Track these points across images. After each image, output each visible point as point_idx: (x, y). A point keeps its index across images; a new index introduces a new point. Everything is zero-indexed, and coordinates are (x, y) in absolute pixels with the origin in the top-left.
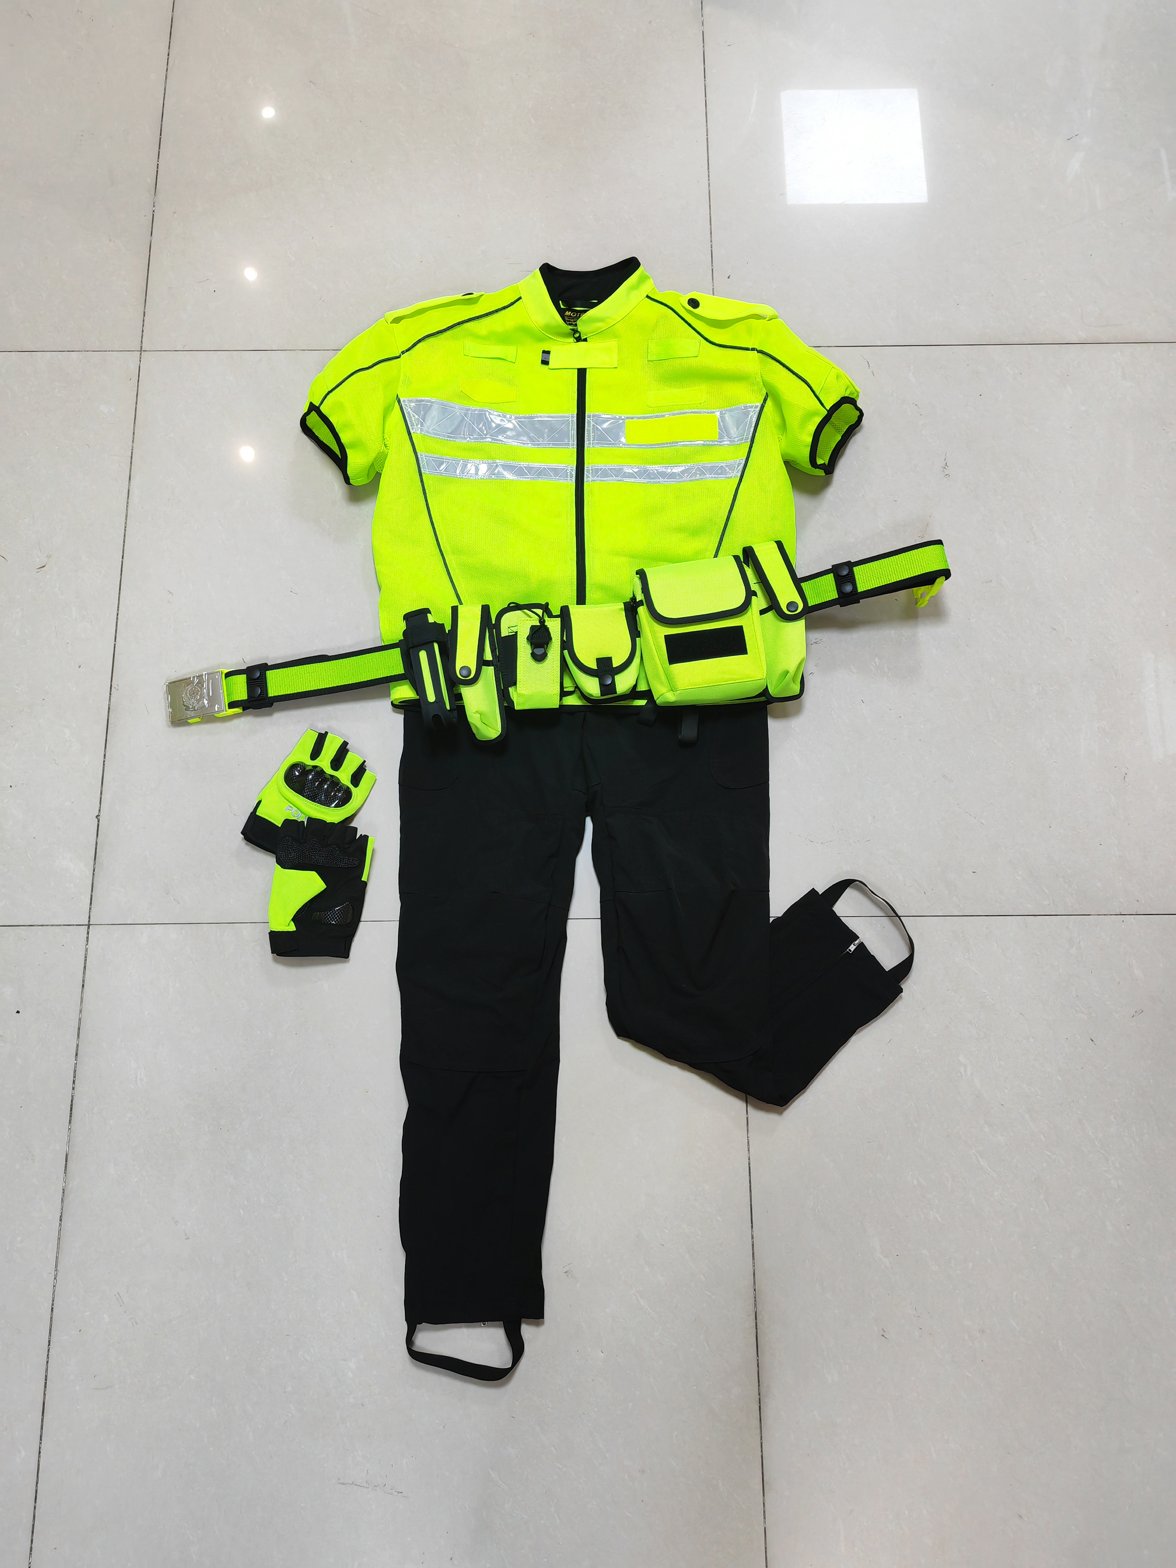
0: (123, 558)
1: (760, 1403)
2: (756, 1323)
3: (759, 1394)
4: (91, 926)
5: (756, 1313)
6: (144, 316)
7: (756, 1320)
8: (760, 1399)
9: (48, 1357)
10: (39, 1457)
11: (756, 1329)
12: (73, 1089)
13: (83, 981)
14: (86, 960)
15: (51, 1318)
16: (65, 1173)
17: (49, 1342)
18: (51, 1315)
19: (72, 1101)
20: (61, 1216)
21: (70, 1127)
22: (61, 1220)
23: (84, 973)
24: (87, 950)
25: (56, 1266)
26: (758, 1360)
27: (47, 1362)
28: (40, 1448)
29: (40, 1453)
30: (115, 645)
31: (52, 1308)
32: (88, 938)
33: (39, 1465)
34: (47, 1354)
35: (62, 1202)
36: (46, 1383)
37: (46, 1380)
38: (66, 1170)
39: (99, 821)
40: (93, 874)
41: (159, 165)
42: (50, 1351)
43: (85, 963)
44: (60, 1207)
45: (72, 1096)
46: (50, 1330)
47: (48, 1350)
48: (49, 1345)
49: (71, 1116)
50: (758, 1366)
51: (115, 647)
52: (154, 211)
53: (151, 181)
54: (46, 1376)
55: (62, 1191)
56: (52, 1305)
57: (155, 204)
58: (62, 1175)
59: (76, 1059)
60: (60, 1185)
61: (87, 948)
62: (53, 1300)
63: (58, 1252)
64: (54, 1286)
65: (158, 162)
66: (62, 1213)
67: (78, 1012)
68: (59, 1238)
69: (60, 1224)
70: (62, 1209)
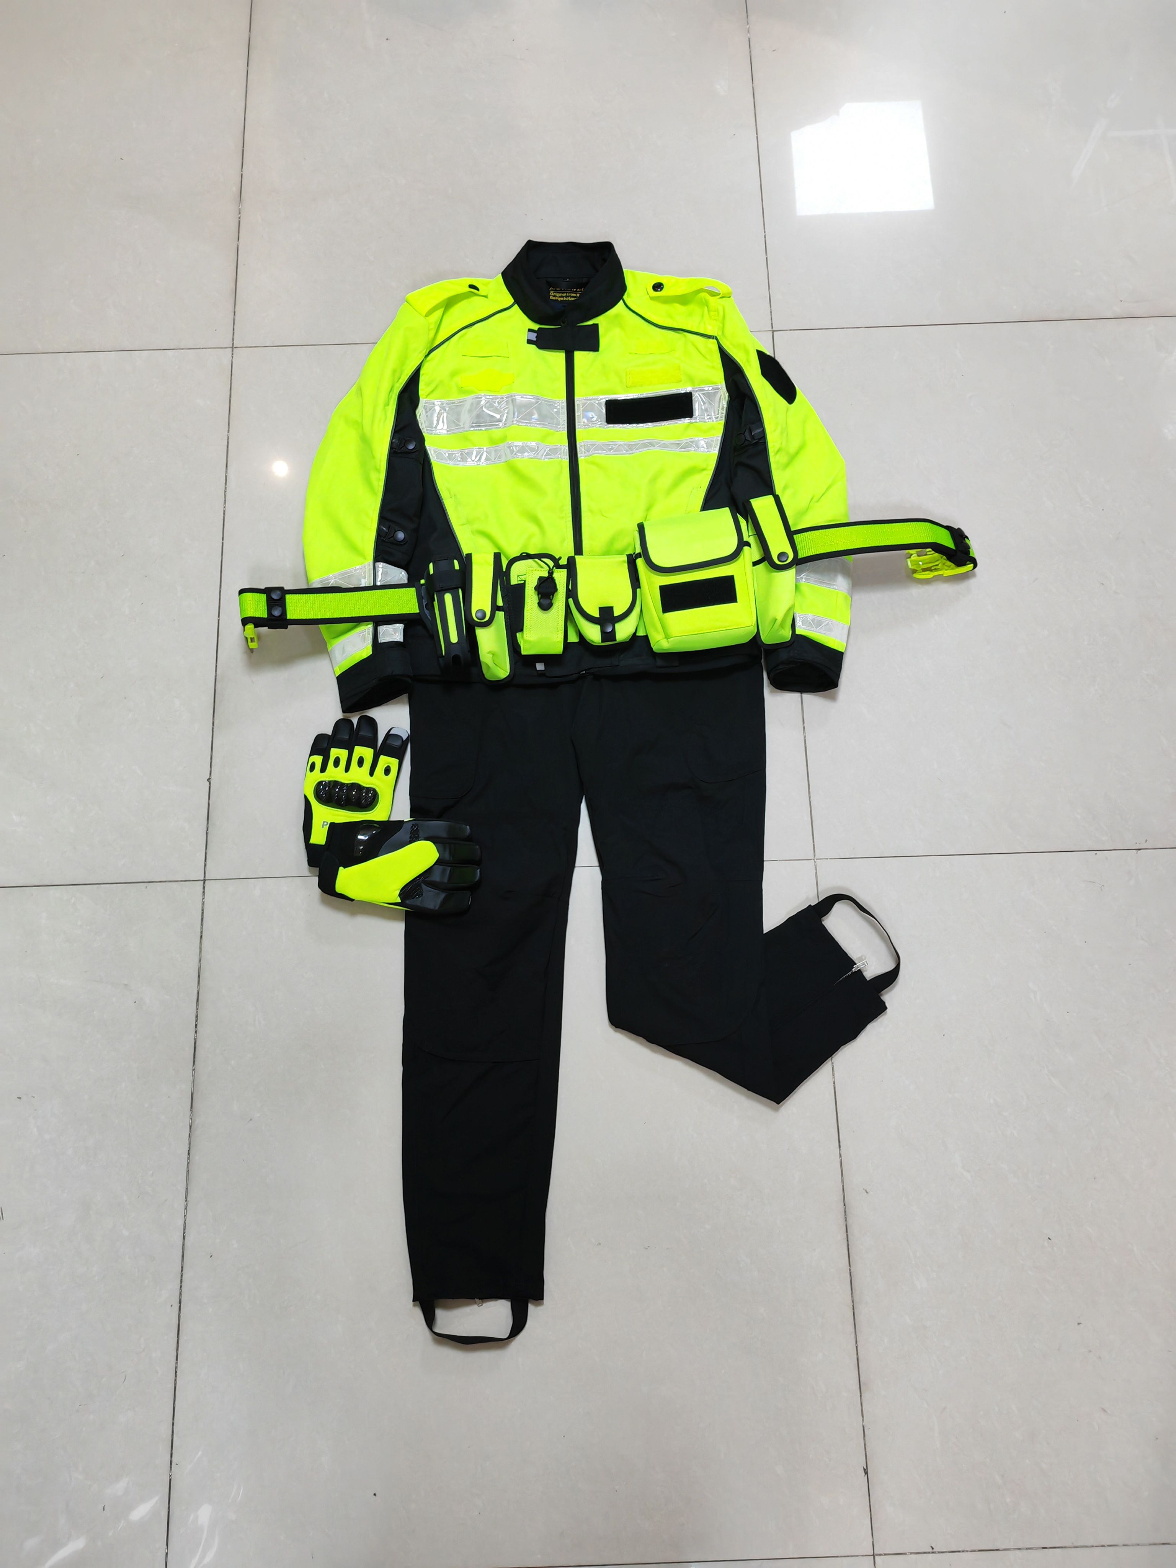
0: (223, 540)
1: (853, 1309)
2: (847, 1235)
3: (853, 1302)
4: (206, 881)
6: (235, 315)
8: (853, 1306)
9: (181, 1282)
10: (176, 1376)
12: (196, 1032)
13: (202, 932)
14: (203, 913)
15: (183, 1245)
17: (182, 1267)
18: (183, 1242)
19: (195, 1043)
20: (189, 1151)
21: (194, 1068)
22: (189, 1154)
23: (202, 925)
25: (186, 1197)
26: (850, 1270)
27: (181, 1287)
28: (176, 1368)
29: (176, 1372)
31: (184, 1237)
32: (204, 892)
33: (175, 1384)
36: (180, 1307)
37: (180, 1303)
39: (210, 783)
40: (207, 833)
41: (243, 175)
43: (202, 915)
44: (187, 1142)
46: (183, 1256)
47: (182, 1275)
48: (182, 1271)
49: (194, 1058)
52: (240, 218)
53: (235, 189)
54: (180, 1300)
55: (189, 1127)
56: (184, 1233)
58: (189, 1112)
59: (197, 1005)
60: (187, 1122)
61: (204, 902)
62: (184, 1229)
63: (187, 1184)
64: (185, 1216)
65: (242, 171)
66: (190, 1148)
67: (198, 961)
68: (188, 1171)
69: (189, 1158)
70: (190, 1144)
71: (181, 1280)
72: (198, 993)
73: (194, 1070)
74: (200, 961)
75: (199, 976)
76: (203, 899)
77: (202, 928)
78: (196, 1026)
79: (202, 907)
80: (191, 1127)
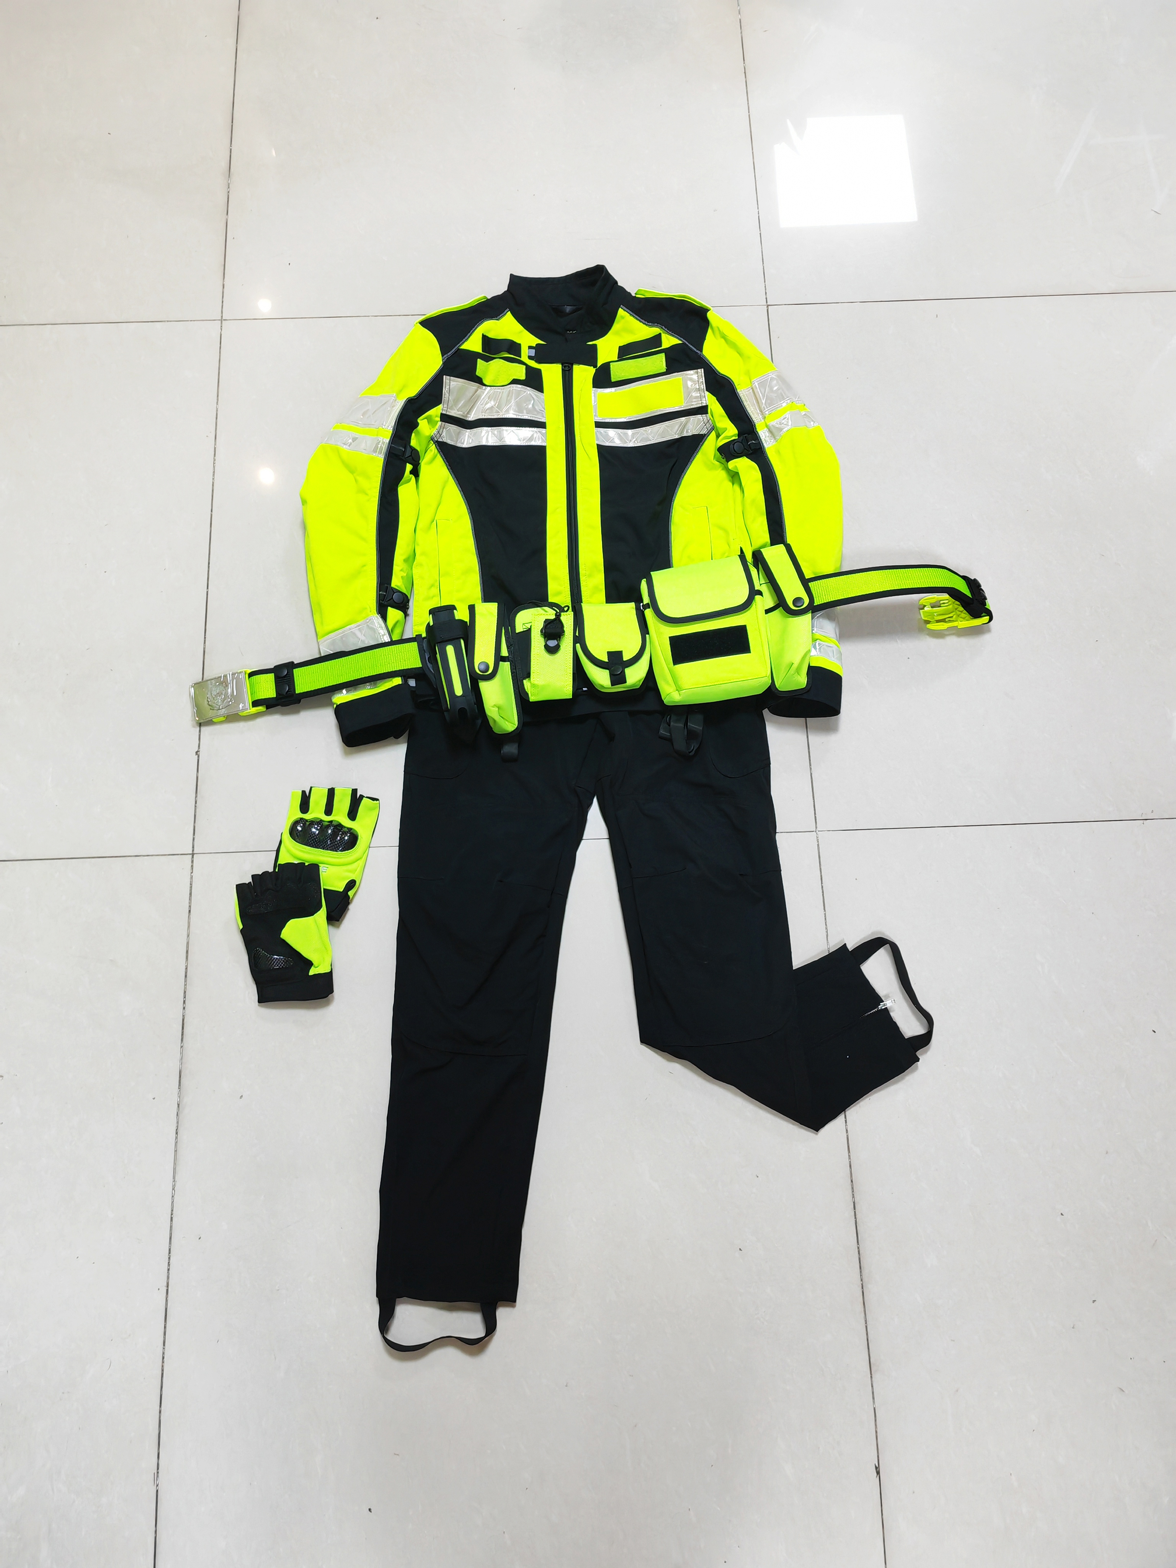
0: (212, 511)
1: (862, 1288)
2: (855, 1212)
3: (862, 1280)
4: (195, 855)
5: (854, 1203)
6: (223, 287)
7: (855, 1209)
8: (862, 1284)
9: (169, 1265)
10: (163, 1362)
11: (855, 1218)
12: (184, 1008)
13: (190, 906)
14: (191, 887)
15: (171, 1227)
16: (179, 1088)
17: (170, 1250)
18: (171, 1224)
19: (183, 1020)
20: (176, 1130)
21: (182, 1045)
22: (177, 1133)
23: (190, 899)
24: (192, 877)
25: (174, 1177)
26: (858, 1248)
27: (168, 1270)
28: (163, 1353)
29: (163, 1358)
30: (207, 592)
31: (172, 1218)
32: (192, 866)
33: (163, 1370)
34: (167, 1262)
35: (177, 1115)
36: (167, 1290)
37: (168, 1287)
38: (180, 1085)
39: (198, 757)
40: (195, 806)
41: (232, 150)
42: (171, 1259)
43: (191, 890)
44: (176, 1121)
45: (183, 1016)
46: (170, 1238)
47: (169, 1258)
48: (170, 1253)
49: (182, 1035)
50: (859, 1253)
51: (207, 594)
52: (229, 192)
53: (224, 164)
54: (168, 1284)
55: (177, 1106)
56: (172, 1215)
57: (230, 185)
58: (177, 1090)
59: (185, 981)
60: (175, 1099)
61: (192, 876)
62: (172, 1211)
63: (175, 1164)
64: (173, 1196)
65: (231, 146)
66: (177, 1127)
67: (186, 936)
68: (176, 1151)
69: (176, 1138)
70: (178, 1122)
71: (169, 1263)
72: (186, 969)
73: (182, 1047)
74: (188, 936)
75: (187, 952)
76: (192, 873)
77: (190, 903)
78: (184, 1002)
79: (191, 881)
80: (178, 1105)
